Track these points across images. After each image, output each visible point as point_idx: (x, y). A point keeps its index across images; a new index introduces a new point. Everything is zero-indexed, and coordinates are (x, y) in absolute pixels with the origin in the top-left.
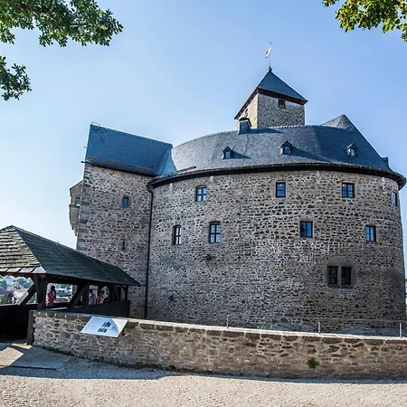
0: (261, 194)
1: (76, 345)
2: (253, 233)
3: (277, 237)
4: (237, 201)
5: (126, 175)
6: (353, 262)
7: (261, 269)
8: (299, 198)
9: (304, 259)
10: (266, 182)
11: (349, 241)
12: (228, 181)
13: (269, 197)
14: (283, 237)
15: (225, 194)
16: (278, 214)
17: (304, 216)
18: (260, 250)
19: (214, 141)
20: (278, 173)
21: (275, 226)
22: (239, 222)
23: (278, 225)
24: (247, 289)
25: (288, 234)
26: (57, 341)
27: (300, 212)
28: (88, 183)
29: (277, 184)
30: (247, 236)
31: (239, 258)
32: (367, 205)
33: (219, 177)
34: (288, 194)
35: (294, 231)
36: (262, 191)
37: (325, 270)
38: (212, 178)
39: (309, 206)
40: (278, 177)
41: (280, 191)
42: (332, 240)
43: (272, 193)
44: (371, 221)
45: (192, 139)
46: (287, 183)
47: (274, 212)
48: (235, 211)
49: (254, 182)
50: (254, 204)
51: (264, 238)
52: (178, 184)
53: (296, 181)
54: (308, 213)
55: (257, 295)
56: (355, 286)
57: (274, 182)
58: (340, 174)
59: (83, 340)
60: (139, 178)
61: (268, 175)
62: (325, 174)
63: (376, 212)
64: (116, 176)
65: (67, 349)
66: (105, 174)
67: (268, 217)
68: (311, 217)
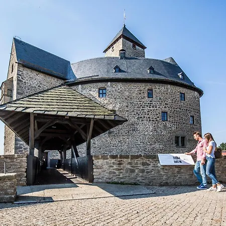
0: (140, 95)
1: (142, 177)
2: (136, 118)
3: (150, 120)
4: (126, 99)
5: (47, 76)
6: (186, 134)
7: (142, 138)
8: (160, 99)
9: (164, 133)
10: (142, 88)
11: (184, 123)
12: (120, 86)
13: (144, 97)
14: (153, 121)
15: (118, 94)
16: (150, 107)
17: (163, 109)
18: (140, 127)
19: (106, 61)
20: (149, 84)
21: (148, 114)
22: (127, 111)
23: (150, 113)
24: (134, 150)
25: (156, 118)
26: (121, 176)
27: (161, 107)
28: (20, 79)
29: (148, 90)
30: (133, 120)
31: (128, 132)
32: (190, 105)
33: (114, 83)
34: (154, 96)
35: (158, 117)
36: (140, 94)
37: (174, 139)
38: (109, 83)
39: (166, 104)
40: (149, 86)
41: (150, 94)
42: (177, 122)
43: (146, 95)
44: (192, 113)
45: (89, 59)
46: (154, 90)
47: (147, 106)
48: (125, 104)
49: (135, 88)
50: (135, 101)
51: (142, 121)
52: (85, 86)
53: (158, 89)
54: (165, 107)
55: (140, 153)
56: (187, 146)
57: (147, 89)
58: (179, 88)
59: (147, 172)
60: (56, 79)
61: (143, 84)
62: (172, 87)
63: (194, 109)
64: (41, 77)
65: (133, 181)
66: (33, 74)
67: (144, 108)
68: (167, 109)
